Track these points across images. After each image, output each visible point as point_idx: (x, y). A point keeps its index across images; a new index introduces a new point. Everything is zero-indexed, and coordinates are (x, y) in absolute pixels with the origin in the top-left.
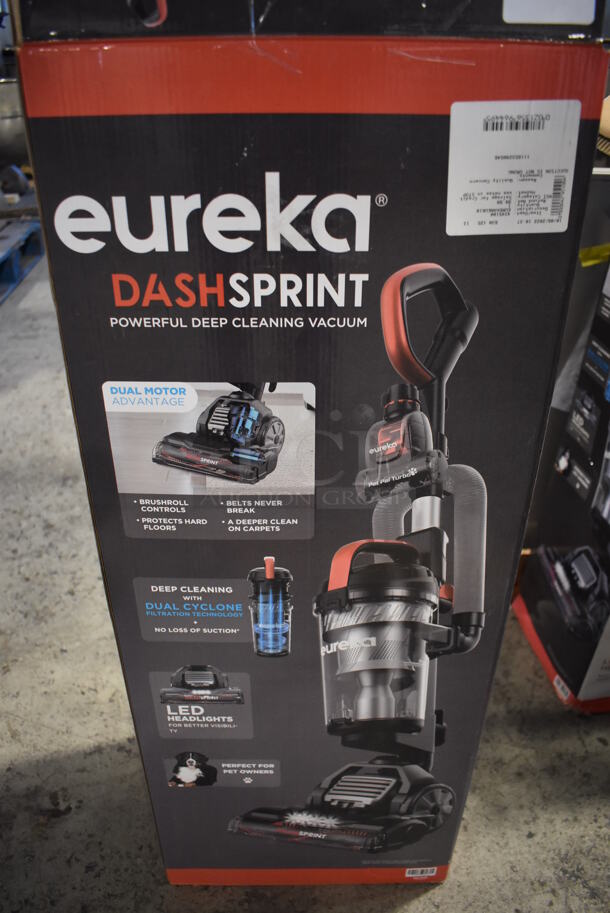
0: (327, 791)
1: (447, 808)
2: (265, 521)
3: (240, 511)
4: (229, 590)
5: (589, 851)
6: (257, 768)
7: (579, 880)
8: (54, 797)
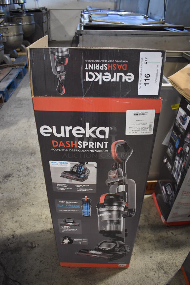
0: (99, 246)
1: (128, 251)
2: (85, 189)
3: (80, 187)
4: (77, 203)
5: (165, 262)
6: (82, 240)
7: (162, 269)
8: (32, 243)
